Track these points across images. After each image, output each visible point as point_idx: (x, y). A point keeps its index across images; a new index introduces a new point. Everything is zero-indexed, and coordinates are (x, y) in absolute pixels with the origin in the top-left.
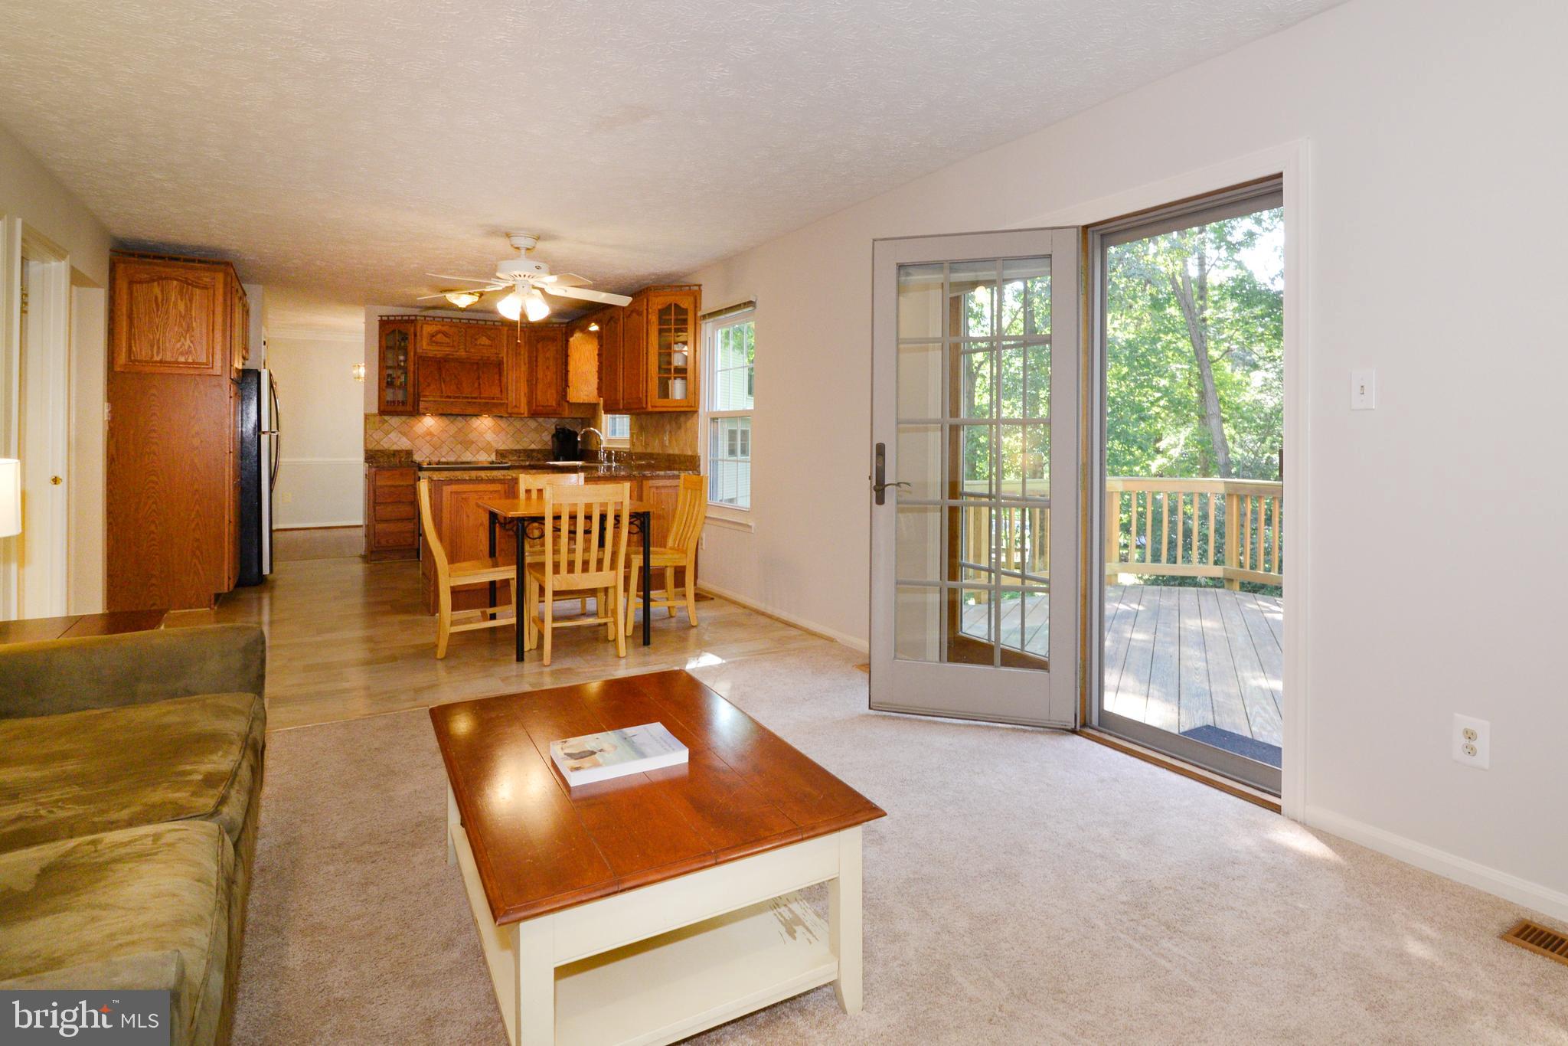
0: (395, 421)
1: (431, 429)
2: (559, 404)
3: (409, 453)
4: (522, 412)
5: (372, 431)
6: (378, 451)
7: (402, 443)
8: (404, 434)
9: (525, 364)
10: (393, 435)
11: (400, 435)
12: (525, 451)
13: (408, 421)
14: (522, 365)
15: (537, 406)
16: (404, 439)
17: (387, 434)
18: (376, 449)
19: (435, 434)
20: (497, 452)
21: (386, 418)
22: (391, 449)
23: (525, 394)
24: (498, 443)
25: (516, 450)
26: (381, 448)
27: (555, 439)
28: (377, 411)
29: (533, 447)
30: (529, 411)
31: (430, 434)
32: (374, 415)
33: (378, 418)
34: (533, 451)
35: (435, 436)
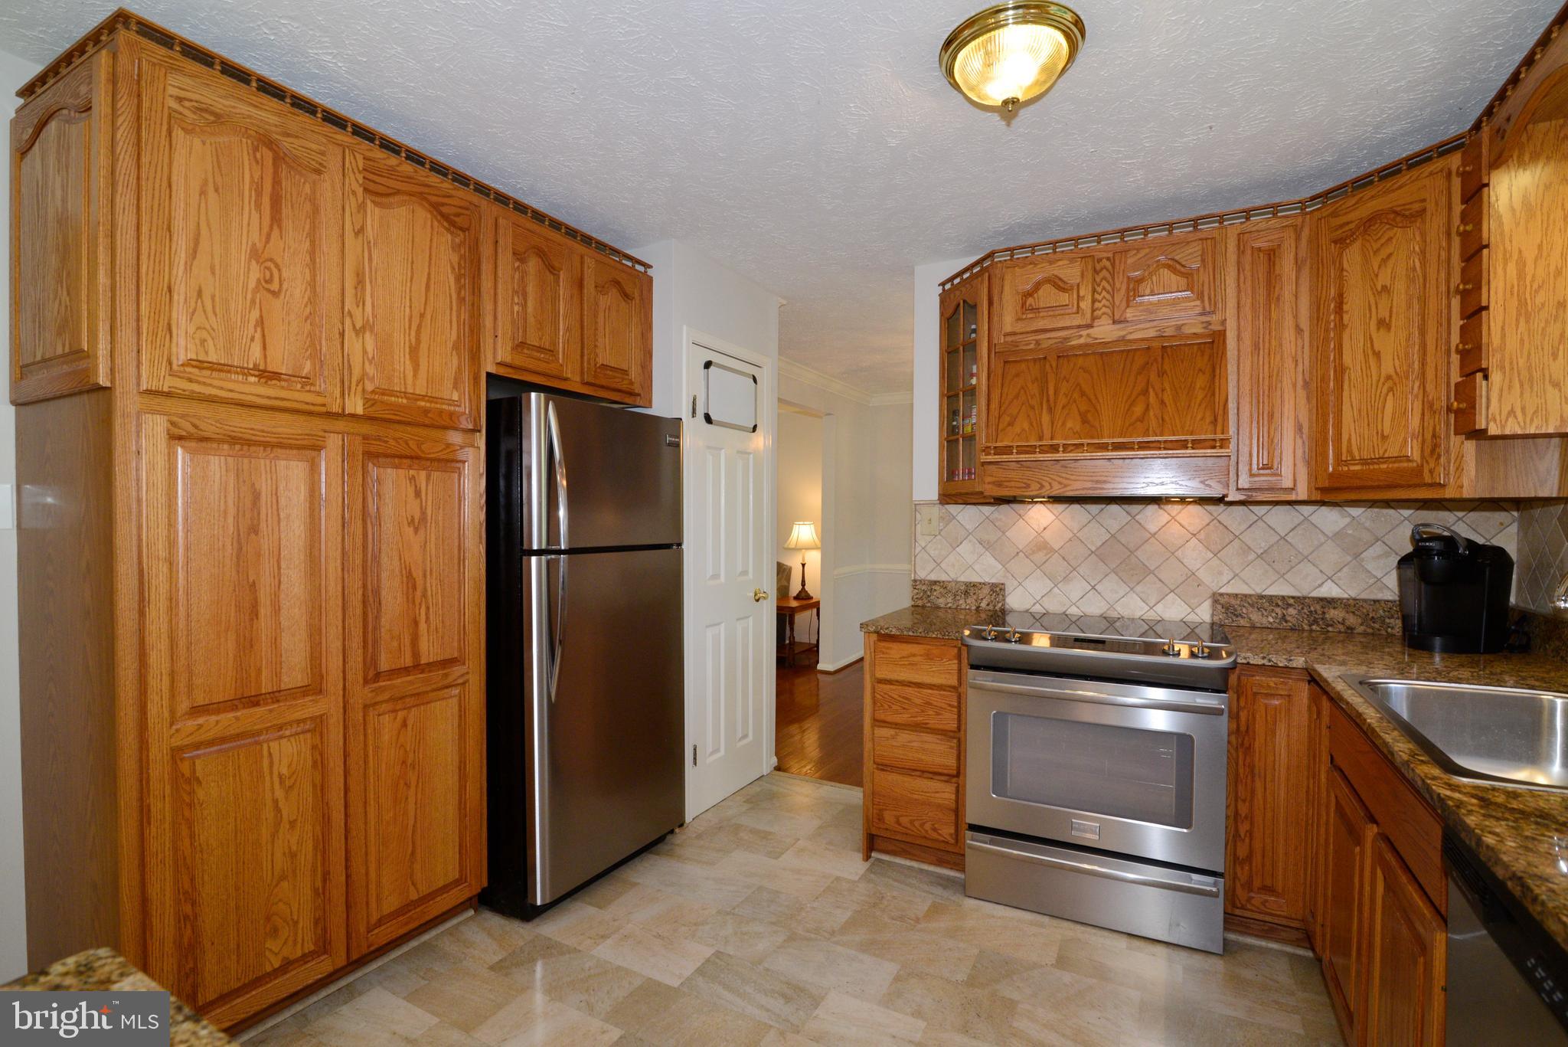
0: (968, 516)
1: (1047, 535)
2: (1433, 449)
3: (998, 590)
4: (1287, 483)
5: (928, 538)
6: (935, 583)
7: (983, 569)
8: (987, 545)
9: (1299, 330)
10: (965, 549)
11: (981, 549)
12: (1300, 601)
13: (996, 515)
14: (1289, 335)
15: (1339, 461)
16: (989, 559)
17: (955, 545)
18: (933, 577)
19: (1056, 547)
20: (1216, 599)
21: (953, 509)
22: (962, 579)
23: (1299, 428)
24: (1220, 573)
25: (1271, 599)
26: (943, 577)
27: (1410, 573)
28: (936, 497)
29: (1330, 590)
30: (1313, 476)
31: (1042, 546)
32: (930, 504)
33: (937, 511)
34: (1329, 602)
35: (1052, 551)
